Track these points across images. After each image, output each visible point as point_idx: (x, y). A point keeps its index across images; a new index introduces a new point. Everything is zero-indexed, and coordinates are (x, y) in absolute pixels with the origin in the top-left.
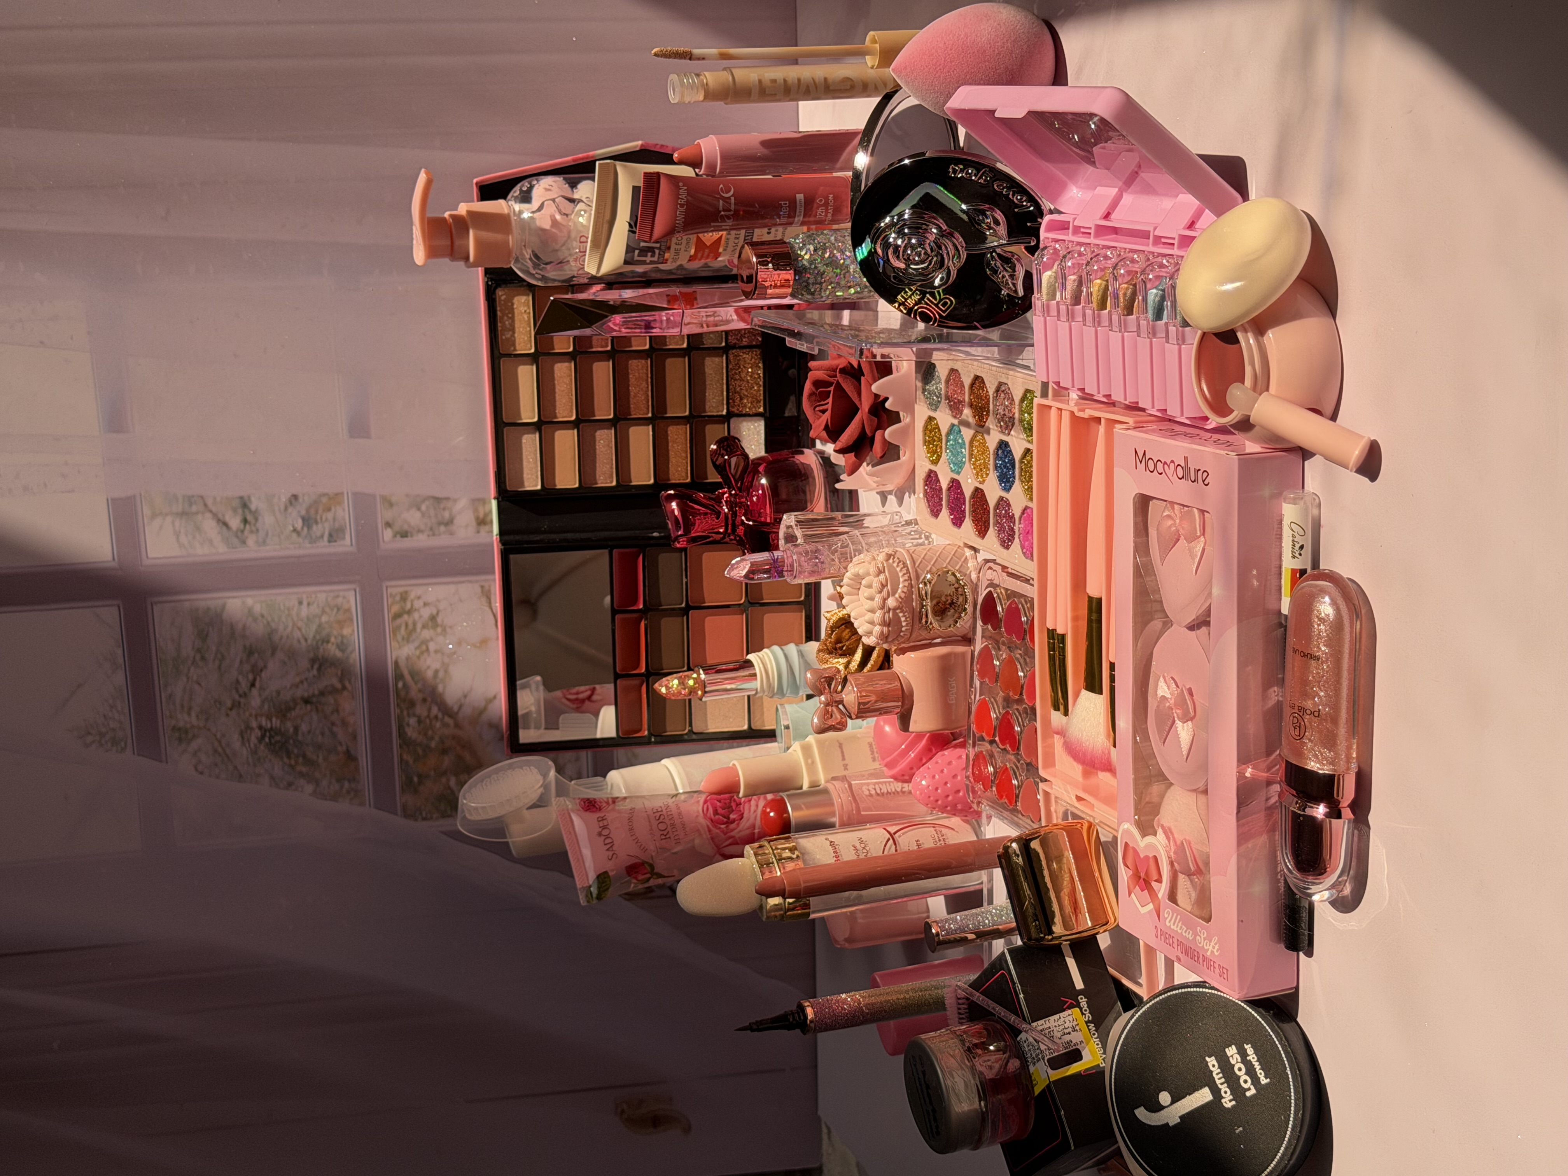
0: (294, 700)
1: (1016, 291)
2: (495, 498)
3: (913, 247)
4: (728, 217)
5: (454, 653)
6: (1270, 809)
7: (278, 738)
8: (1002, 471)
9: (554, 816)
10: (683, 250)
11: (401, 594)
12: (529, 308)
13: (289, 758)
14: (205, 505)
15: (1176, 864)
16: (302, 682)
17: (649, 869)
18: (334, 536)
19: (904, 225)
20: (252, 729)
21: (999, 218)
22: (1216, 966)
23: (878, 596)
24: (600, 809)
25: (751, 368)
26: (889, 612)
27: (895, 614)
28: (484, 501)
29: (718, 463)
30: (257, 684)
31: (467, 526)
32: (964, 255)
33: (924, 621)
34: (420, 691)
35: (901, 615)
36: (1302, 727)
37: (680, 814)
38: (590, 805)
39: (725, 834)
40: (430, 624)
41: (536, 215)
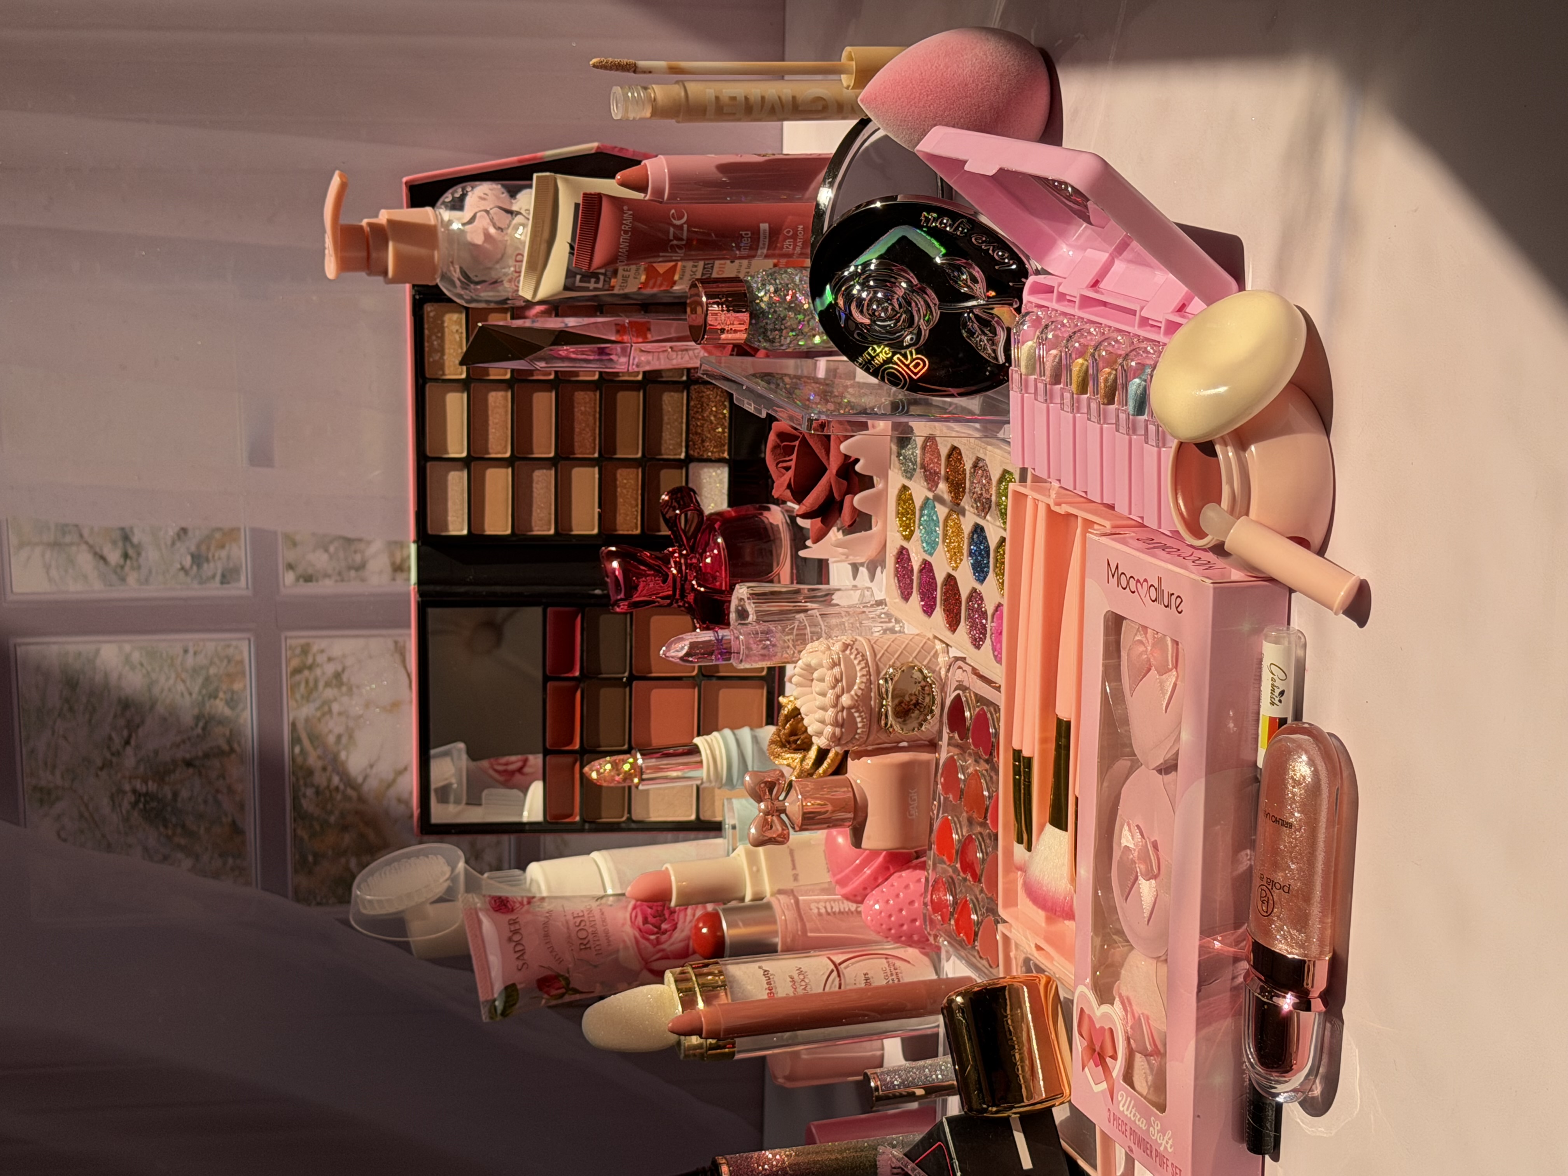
0: (174, 762)
1: (996, 358)
2: (414, 542)
3: (879, 302)
4: (680, 247)
5: (361, 716)
6: (1235, 989)
7: (154, 804)
8: (977, 559)
9: (461, 916)
10: (631, 277)
11: (302, 647)
12: (461, 327)
13: (166, 827)
14: (81, 536)
15: (1132, 1041)
16: (184, 742)
17: (563, 983)
18: (226, 578)
19: (870, 276)
20: (125, 793)
21: (976, 275)
22: (1169, 1164)
23: (831, 691)
24: (513, 910)
25: (715, 406)
26: (842, 711)
27: (850, 715)
28: (402, 545)
29: (667, 516)
30: (133, 742)
31: (381, 572)
32: (937, 314)
33: (883, 722)
34: (319, 758)
35: (856, 715)
36: (1271, 902)
37: (604, 921)
38: (501, 905)
39: (654, 946)
40: (334, 682)
41: (468, 227)
